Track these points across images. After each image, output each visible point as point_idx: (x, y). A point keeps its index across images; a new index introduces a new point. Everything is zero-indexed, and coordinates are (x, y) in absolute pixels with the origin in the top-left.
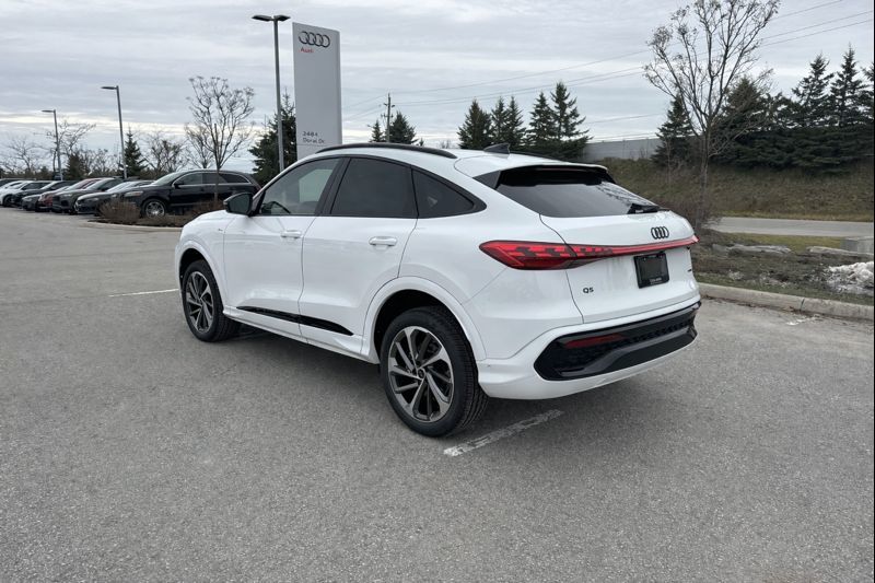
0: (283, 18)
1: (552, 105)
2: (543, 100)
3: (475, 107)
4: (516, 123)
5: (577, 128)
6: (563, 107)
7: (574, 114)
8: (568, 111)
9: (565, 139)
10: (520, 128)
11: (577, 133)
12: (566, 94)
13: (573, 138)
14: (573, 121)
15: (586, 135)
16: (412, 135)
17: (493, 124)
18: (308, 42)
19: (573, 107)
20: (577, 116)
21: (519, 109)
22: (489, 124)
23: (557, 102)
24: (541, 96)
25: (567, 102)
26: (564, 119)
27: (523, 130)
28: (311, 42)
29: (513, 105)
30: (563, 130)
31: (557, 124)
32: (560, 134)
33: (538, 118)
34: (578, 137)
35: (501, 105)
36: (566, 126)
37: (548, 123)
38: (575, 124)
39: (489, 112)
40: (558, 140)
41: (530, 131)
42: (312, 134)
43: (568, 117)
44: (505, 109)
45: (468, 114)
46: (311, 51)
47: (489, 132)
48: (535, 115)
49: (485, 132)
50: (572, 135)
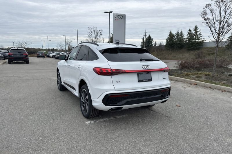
0: (111, 12)
1: (193, 32)
2: (190, 30)
3: (171, 32)
5: (201, 38)
6: (196, 32)
7: (200, 34)
8: (198, 33)
9: (197, 41)
10: (183, 38)
11: (201, 39)
12: (198, 29)
13: (200, 40)
14: (200, 36)
15: (204, 39)
16: (152, 40)
17: (176, 37)
18: (117, 17)
19: (200, 32)
20: (201, 35)
21: (183, 33)
22: (175, 37)
23: (195, 31)
24: (190, 29)
25: (198, 31)
26: (197, 35)
27: (184, 39)
28: (118, 17)
29: (181, 32)
30: (196, 38)
31: (195, 37)
32: (195, 39)
33: (189, 35)
34: (201, 40)
35: (178, 32)
36: (197, 37)
37: (192, 37)
38: (200, 37)
39: (174, 34)
40: (195, 41)
41: (186, 39)
42: (117, 40)
43: (198, 35)
44: (179, 33)
45: (169, 35)
46: (118, 20)
47: (174, 39)
48: (188, 34)
49: (173, 39)
50: (199, 39)
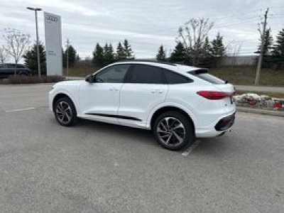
0: (39, 10)
1: (123, 46)
2: (120, 44)
3: (98, 45)
4: (112, 51)
6: (127, 47)
7: (130, 50)
12: (128, 43)
15: (134, 57)
19: (130, 47)
22: (103, 51)
23: (125, 45)
25: (128, 45)
26: (127, 51)
27: (114, 54)
29: (110, 45)
30: (127, 54)
31: (125, 52)
32: (126, 56)
35: (107, 45)
38: (130, 53)
45: (96, 47)
47: (103, 54)
48: (118, 49)
49: (101, 54)
